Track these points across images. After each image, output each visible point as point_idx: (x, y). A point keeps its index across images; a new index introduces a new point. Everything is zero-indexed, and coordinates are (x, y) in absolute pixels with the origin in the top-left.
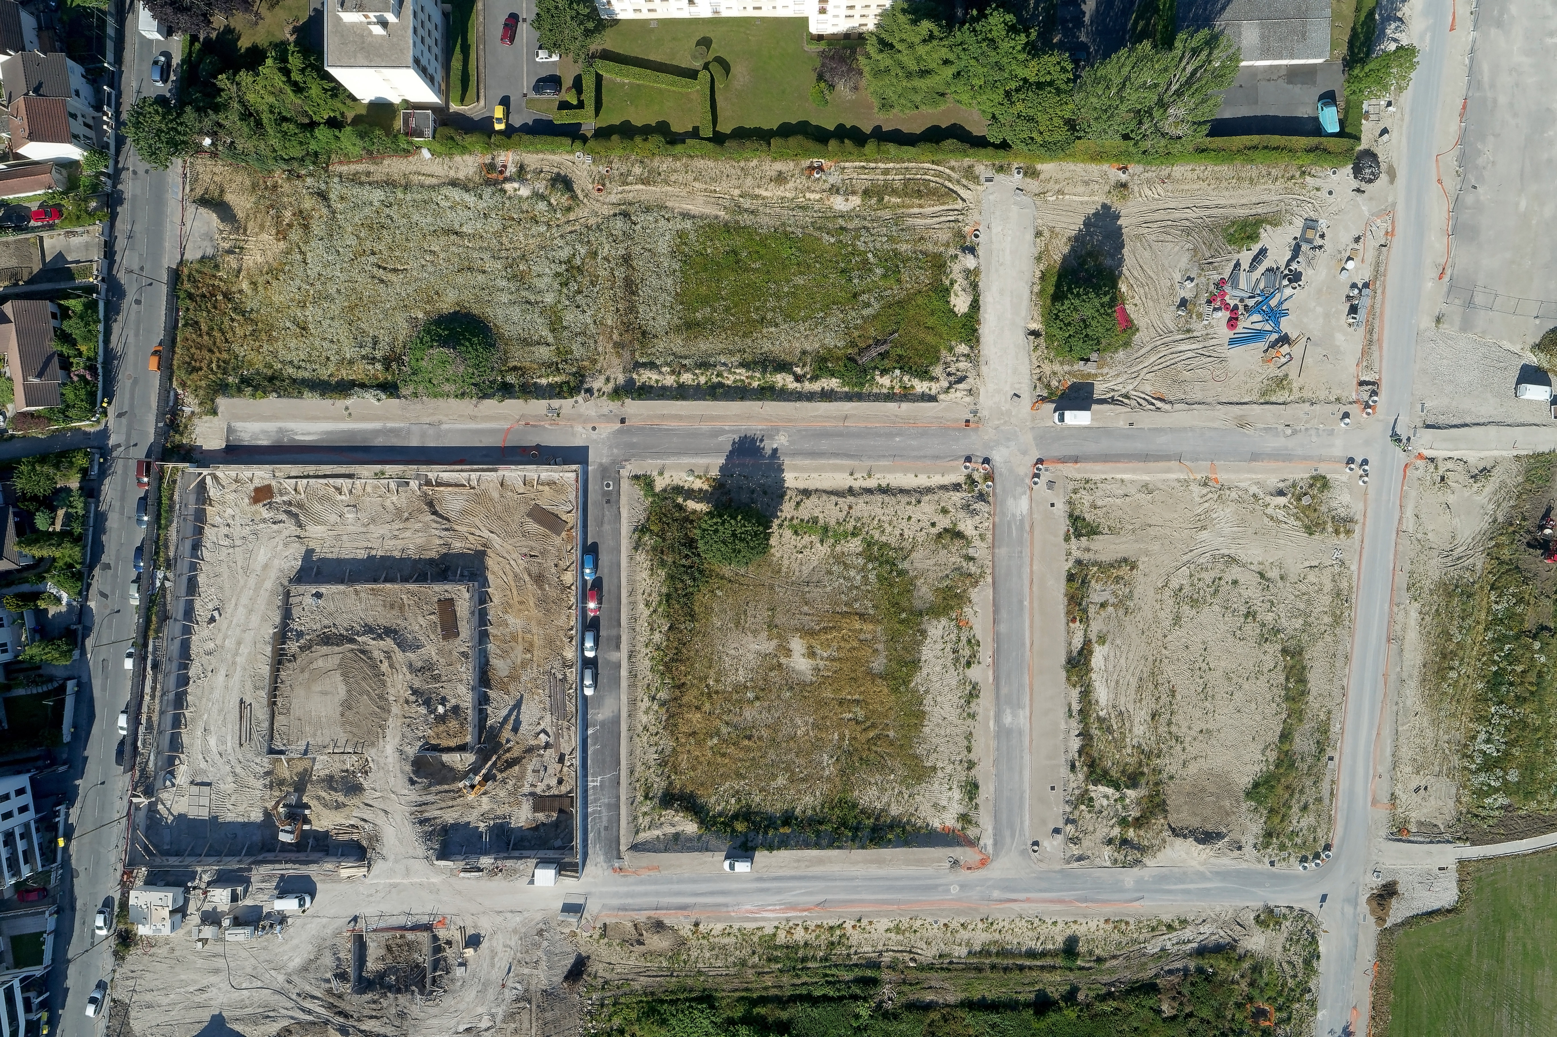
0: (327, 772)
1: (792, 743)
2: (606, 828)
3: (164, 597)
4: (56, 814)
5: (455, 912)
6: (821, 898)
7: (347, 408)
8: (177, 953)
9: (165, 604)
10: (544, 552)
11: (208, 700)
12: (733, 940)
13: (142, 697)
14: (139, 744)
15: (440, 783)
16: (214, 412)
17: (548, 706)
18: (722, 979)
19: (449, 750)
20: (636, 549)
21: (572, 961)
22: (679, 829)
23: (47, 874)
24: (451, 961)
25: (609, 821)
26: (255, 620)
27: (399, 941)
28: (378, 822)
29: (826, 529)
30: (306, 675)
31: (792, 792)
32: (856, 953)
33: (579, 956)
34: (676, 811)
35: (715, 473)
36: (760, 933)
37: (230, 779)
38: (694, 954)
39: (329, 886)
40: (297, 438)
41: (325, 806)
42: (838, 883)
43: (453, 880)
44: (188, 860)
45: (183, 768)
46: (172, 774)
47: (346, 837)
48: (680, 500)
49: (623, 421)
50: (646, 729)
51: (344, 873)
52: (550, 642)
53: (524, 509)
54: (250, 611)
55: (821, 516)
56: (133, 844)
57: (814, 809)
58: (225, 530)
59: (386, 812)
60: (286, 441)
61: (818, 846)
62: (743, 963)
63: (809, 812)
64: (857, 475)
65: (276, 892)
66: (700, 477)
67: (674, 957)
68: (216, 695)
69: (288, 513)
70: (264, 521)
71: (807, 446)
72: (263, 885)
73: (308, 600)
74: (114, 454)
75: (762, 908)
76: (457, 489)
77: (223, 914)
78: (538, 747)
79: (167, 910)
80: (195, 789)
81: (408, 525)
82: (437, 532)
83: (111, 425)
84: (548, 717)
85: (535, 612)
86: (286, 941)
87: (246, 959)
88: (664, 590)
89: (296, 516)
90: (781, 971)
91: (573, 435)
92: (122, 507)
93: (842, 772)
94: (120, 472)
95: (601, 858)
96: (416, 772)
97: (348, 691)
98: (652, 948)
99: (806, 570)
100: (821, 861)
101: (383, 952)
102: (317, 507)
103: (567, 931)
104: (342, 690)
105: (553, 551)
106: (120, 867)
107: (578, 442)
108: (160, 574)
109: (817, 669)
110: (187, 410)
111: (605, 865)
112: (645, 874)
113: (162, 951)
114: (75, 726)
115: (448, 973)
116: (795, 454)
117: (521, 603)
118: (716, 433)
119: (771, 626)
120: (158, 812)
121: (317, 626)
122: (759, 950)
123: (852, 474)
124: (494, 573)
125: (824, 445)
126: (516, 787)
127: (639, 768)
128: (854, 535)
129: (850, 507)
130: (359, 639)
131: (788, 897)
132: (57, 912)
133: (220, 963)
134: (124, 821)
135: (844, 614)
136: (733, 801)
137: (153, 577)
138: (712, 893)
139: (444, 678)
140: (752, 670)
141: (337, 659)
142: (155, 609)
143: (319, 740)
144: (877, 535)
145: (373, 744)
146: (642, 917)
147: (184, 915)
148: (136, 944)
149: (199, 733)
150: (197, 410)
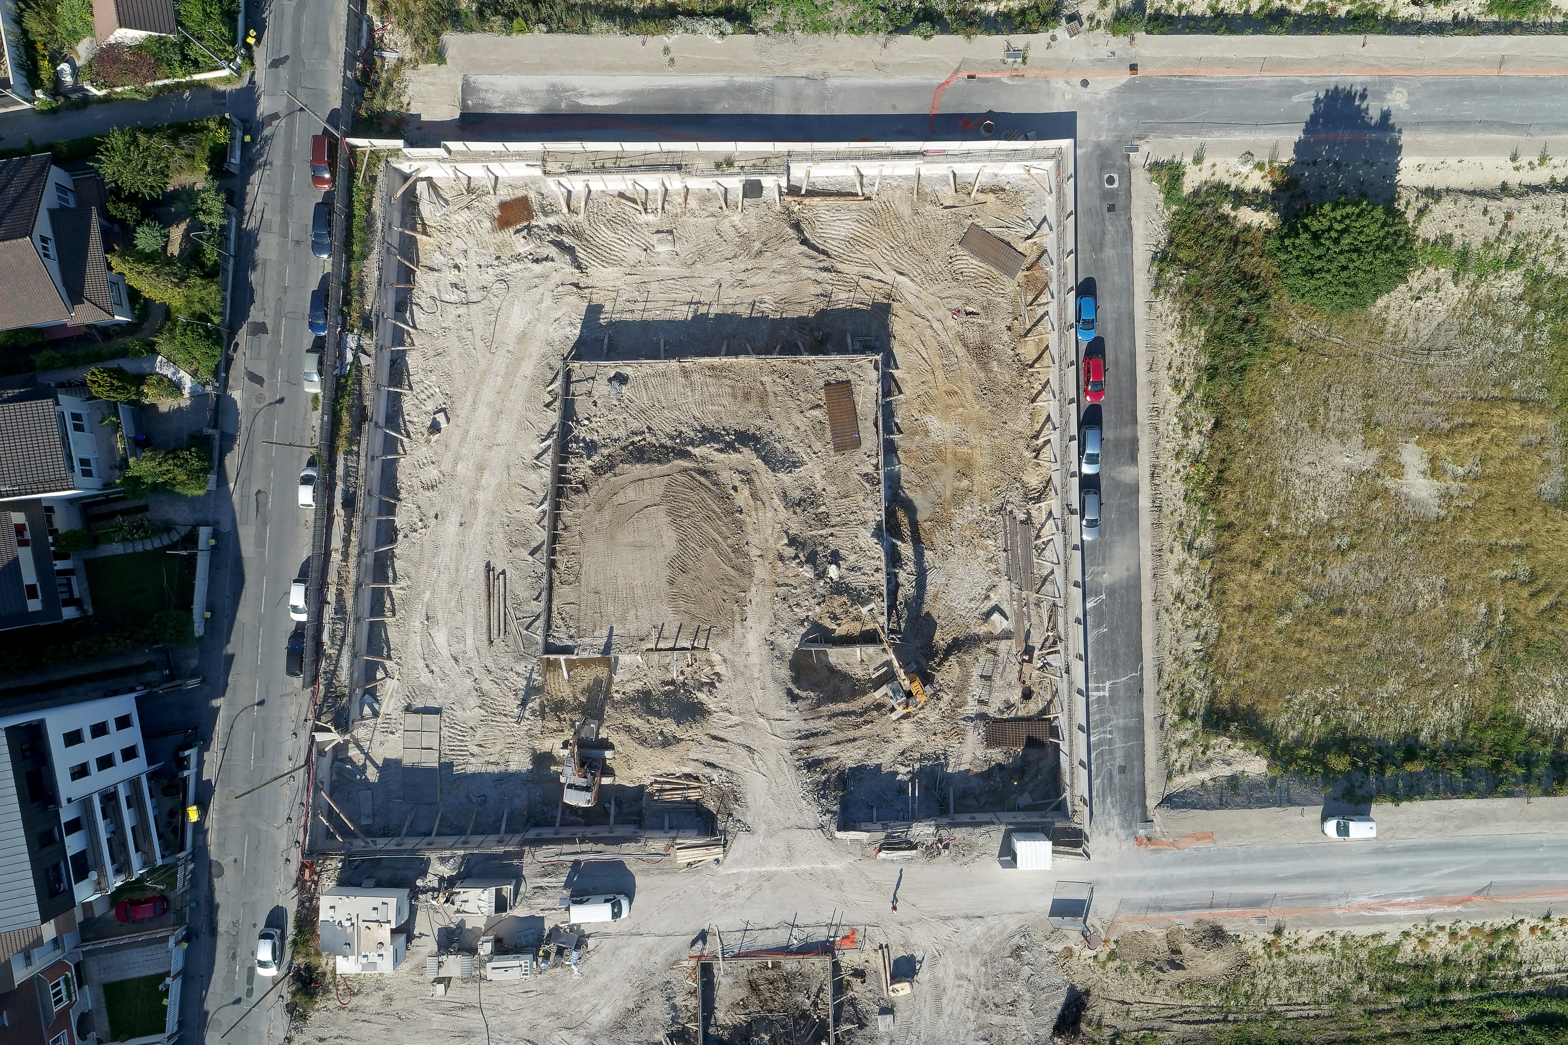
0: (638, 685)
1: (1410, 620)
2: (1122, 770)
3: (359, 382)
4: (182, 763)
5: (872, 919)
6: (1483, 881)
7: (666, 50)
8: (397, 1005)
9: (360, 396)
10: (988, 308)
11: (431, 566)
12: (1327, 956)
13: (327, 555)
14: (325, 637)
15: (834, 700)
16: (439, 56)
17: (1003, 567)
18: (1308, 1024)
19: (848, 641)
20: (1156, 288)
21: (1063, 999)
22: (1237, 768)
23: (168, 873)
24: (864, 1005)
25: (1127, 756)
26: (507, 429)
27: (770, 974)
28: (737, 767)
29: (1464, 256)
30: (607, 515)
31: (1413, 704)
32: (1529, 974)
33: (1072, 988)
34: (1233, 738)
35: (1287, 157)
36: (1373, 944)
37: (474, 701)
38: (1262, 982)
39: (656, 880)
40: (583, 101)
41: (643, 742)
42: (1511, 855)
43: (865, 865)
44: (410, 843)
45: (391, 685)
46: (372, 693)
47: (677, 796)
48: (1226, 208)
49: (1133, 68)
50: (1179, 598)
51: (684, 857)
52: (1001, 458)
53: (955, 233)
54: (499, 414)
55: (1457, 233)
56: (315, 815)
57: (1451, 730)
58: (452, 276)
59: (749, 749)
60: (563, 107)
61: (1468, 791)
62: (1344, 996)
63: (1443, 737)
64: (1523, 161)
65: (566, 893)
66: (1260, 166)
67: (1228, 989)
68: (445, 557)
69: (559, 244)
70: (518, 258)
71: (1439, 110)
72: (544, 882)
73: (602, 388)
74: (267, 132)
75: (1386, 901)
76: (841, 202)
77: (476, 933)
78: (990, 637)
79: (387, 928)
80: (414, 720)
81: (761, 262)
82: (810, 273)
83: (260, 78)
84: (1004, 587)
85: (976, 409)
86: (586, 978)
87: (517, 1012)
88: (1204, 361)
89: (570, 250)
90: (1407, 1007)
91: (1050, 94)
92: (285, 224)
93: (1498, 669)
94: (278, 162)
95: (1115, 822)
96: (796, 680)
97: (681, 541)
98: (1194, 974)
99: (1425, 331)
100: (1480, 819)
101: (742, 993)
102: (606, 235)
103: (1058, 948)
104: (670, 539)
105: (1004, 304)
106: (296, 856)
107: (1058, 106)
108: (351, 341)
109: (1446, 496)
110: (390, 57)
111: (1122, 834)
112: (1191, 847)
113: (371, 1003)
114: (210, 607)
115: (862, 1026)
116: (1419, 124)
117: (951, 393)
118: (1289, 90)
119: (1369, 424)
120: (350, 760)
121: (622, 432)
122: (1369, 973)
123: (1514, 159)
124: (904, 344)
125: (1468, 108)
126: (956, 706)
127: (1170, 666)
128: (1511, 263)
129: (1509, 216)
130: (696, 451)
131: (1429, 882)
132: (187, 938)
133: (473, 1020)
134: (301, 774)
135: (1493, 401)
136: (1318, 720)
137: (341, 346)
138: (1302, 877)
139: (834, 520)
140: (1340, 499)
141: (658, 487)
142: (347, 401)
143: (632, 627)
144: (1549, 263)
145: (724, 632)
146: (1186, 921)
147: (410, 938)
148: (326, 991)
149: (417, 623)
150: (408, 54)
